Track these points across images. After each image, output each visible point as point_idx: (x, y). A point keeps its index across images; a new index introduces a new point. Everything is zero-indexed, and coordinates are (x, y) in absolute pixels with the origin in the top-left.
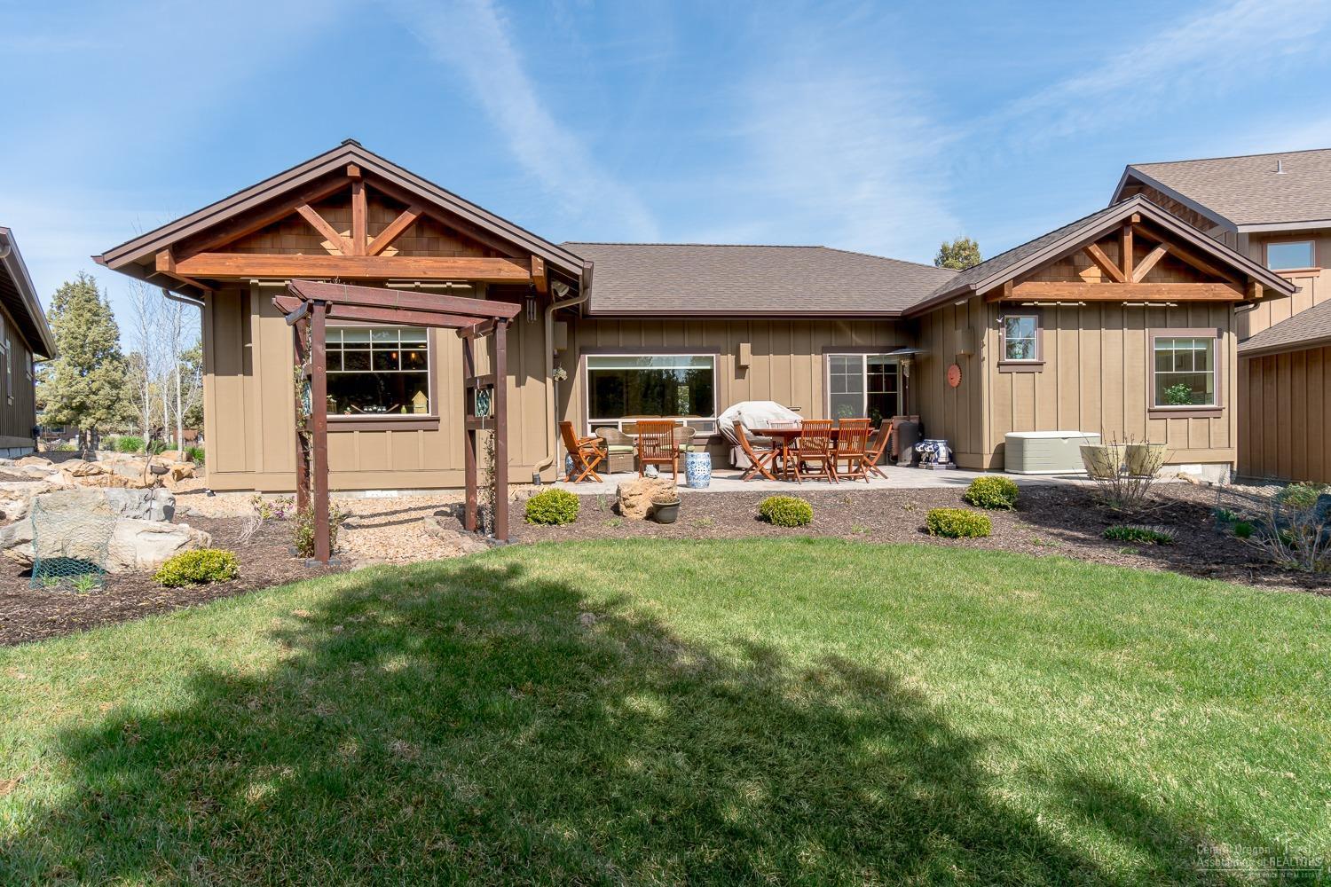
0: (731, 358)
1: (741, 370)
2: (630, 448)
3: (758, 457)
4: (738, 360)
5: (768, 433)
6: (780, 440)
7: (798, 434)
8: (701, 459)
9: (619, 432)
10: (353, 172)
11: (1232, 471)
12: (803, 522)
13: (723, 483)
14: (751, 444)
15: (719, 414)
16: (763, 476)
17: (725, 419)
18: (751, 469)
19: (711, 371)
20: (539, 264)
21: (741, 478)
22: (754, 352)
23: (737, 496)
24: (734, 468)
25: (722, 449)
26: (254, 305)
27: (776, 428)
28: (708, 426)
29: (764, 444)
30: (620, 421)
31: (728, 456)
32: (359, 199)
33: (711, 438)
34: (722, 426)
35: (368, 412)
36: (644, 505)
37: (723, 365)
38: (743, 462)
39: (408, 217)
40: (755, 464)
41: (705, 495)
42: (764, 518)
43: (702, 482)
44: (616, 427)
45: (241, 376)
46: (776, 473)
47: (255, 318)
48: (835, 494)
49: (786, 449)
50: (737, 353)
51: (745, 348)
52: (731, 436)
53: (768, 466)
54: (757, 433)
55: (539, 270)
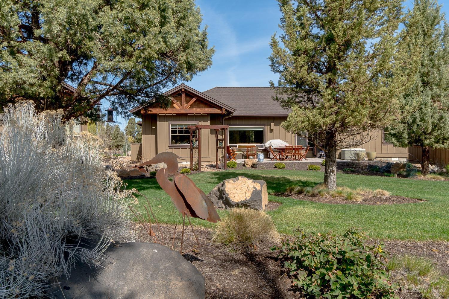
0: (269, 127)
1: (271, 131)
2: (241, 152)
3: (275, 155)
4: (270, 128)
5: (278, 149)
6: (281, 150)
7: (285, 149)
8: (261, 156)
9: (238, 148)
10: (183, 90)
11: (407, 160)
12: (283, 168)
13: (267, 161)
14: (274, 151)
15: (265, 143)
16: (277, 160)
17: (267, 144)
18: (273, 158)
19: (263, 131)
20: (224, 110)
21: (271, 160)
22: (275, 125)
23: (270, 163)
24: (269, 158)
25: (266, 152)
26: (158, 119)
27: (280, 148)
28: (262, 146)
29: (277, 152)
30: (238, 145)
31: (268, 155)
32: (183, 95)
33: (263, 150)
34: (266, 146)
35: (183, 144)
36: (250, 164)
37: (266, 129)
38: (272, 156)
39: (194, 99)
40: (275, 157)
41: (262, 163)
42: (276, 167)
43: (262, 160)
44: (236, 146)
45: (151, 135)
46: (280, 159)
47: (158, 122)
48: (292, 163)
49: (282, 153)
50: (270, 126)
51: (273, 124)
52: (268, 149)
53: (278, 157)
54: (275, 149)
55: (224, 111)
